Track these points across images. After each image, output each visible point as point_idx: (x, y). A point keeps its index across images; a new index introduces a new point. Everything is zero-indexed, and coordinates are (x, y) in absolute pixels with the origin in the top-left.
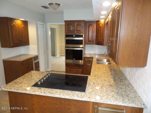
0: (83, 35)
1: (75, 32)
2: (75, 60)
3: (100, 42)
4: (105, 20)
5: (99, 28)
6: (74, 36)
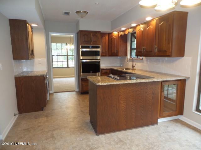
0: (99, 46)
1: (92, 43)
2: (92, 72)
3: (115, 53)
4: (118, 33)
5: (112, 39)
6: (90, 47)
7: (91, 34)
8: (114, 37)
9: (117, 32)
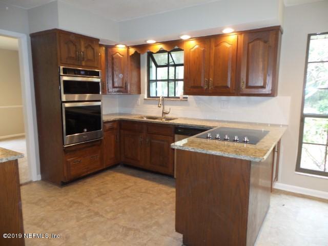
0: (99, 72)
2: (87, 131)
4: (128, 48)
5: (115, 60)
6: (82, 72)
7: (82, 43)
8: (118, 54)
9: (124, 46)
